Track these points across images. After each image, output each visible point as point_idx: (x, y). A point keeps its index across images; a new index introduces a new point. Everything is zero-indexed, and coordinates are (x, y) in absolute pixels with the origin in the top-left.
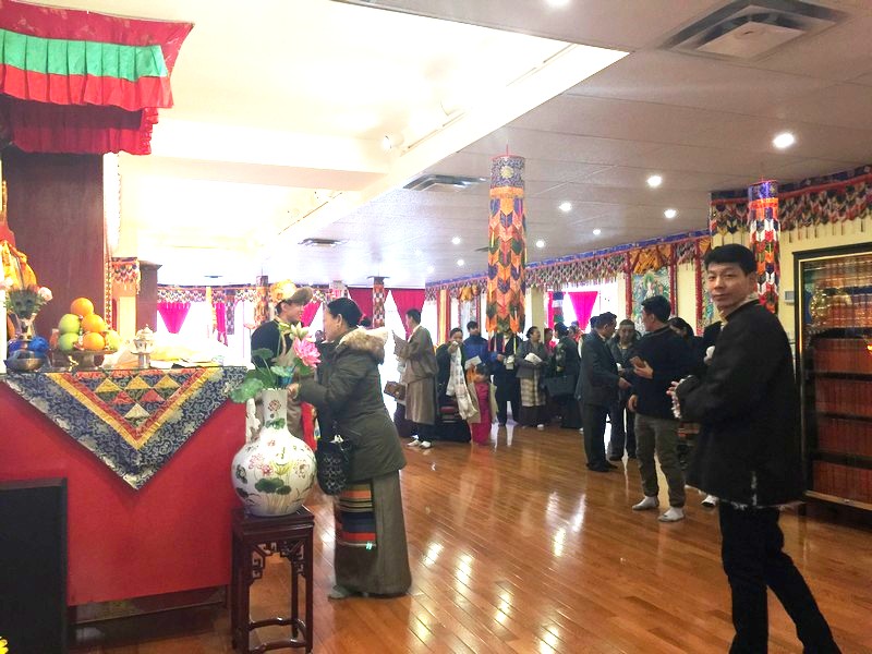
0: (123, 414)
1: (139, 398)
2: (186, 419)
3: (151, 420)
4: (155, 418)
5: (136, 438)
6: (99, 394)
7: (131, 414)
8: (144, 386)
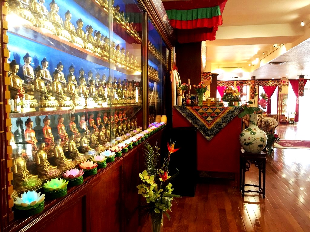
0: (205, 119)
1: (210, 115)
2: (223, 122)
3: (213, 122)
4: (214, 121)
5: (209, 126)
6: (199, 113)
7: (207, 119)
8: (211, 111)
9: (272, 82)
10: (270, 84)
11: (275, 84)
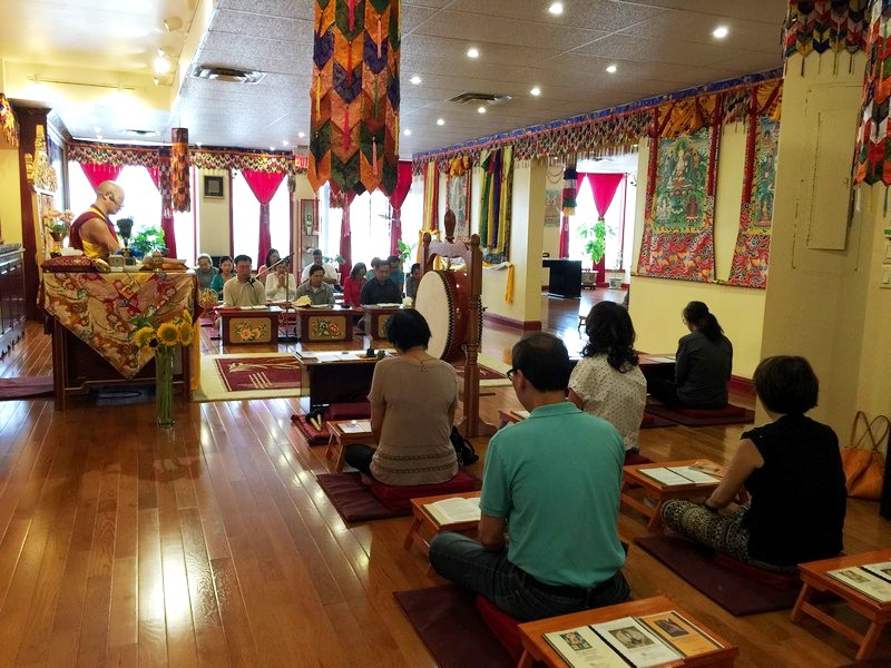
9: (269, 158)
10: (265, 166)
11: (279, 168)
